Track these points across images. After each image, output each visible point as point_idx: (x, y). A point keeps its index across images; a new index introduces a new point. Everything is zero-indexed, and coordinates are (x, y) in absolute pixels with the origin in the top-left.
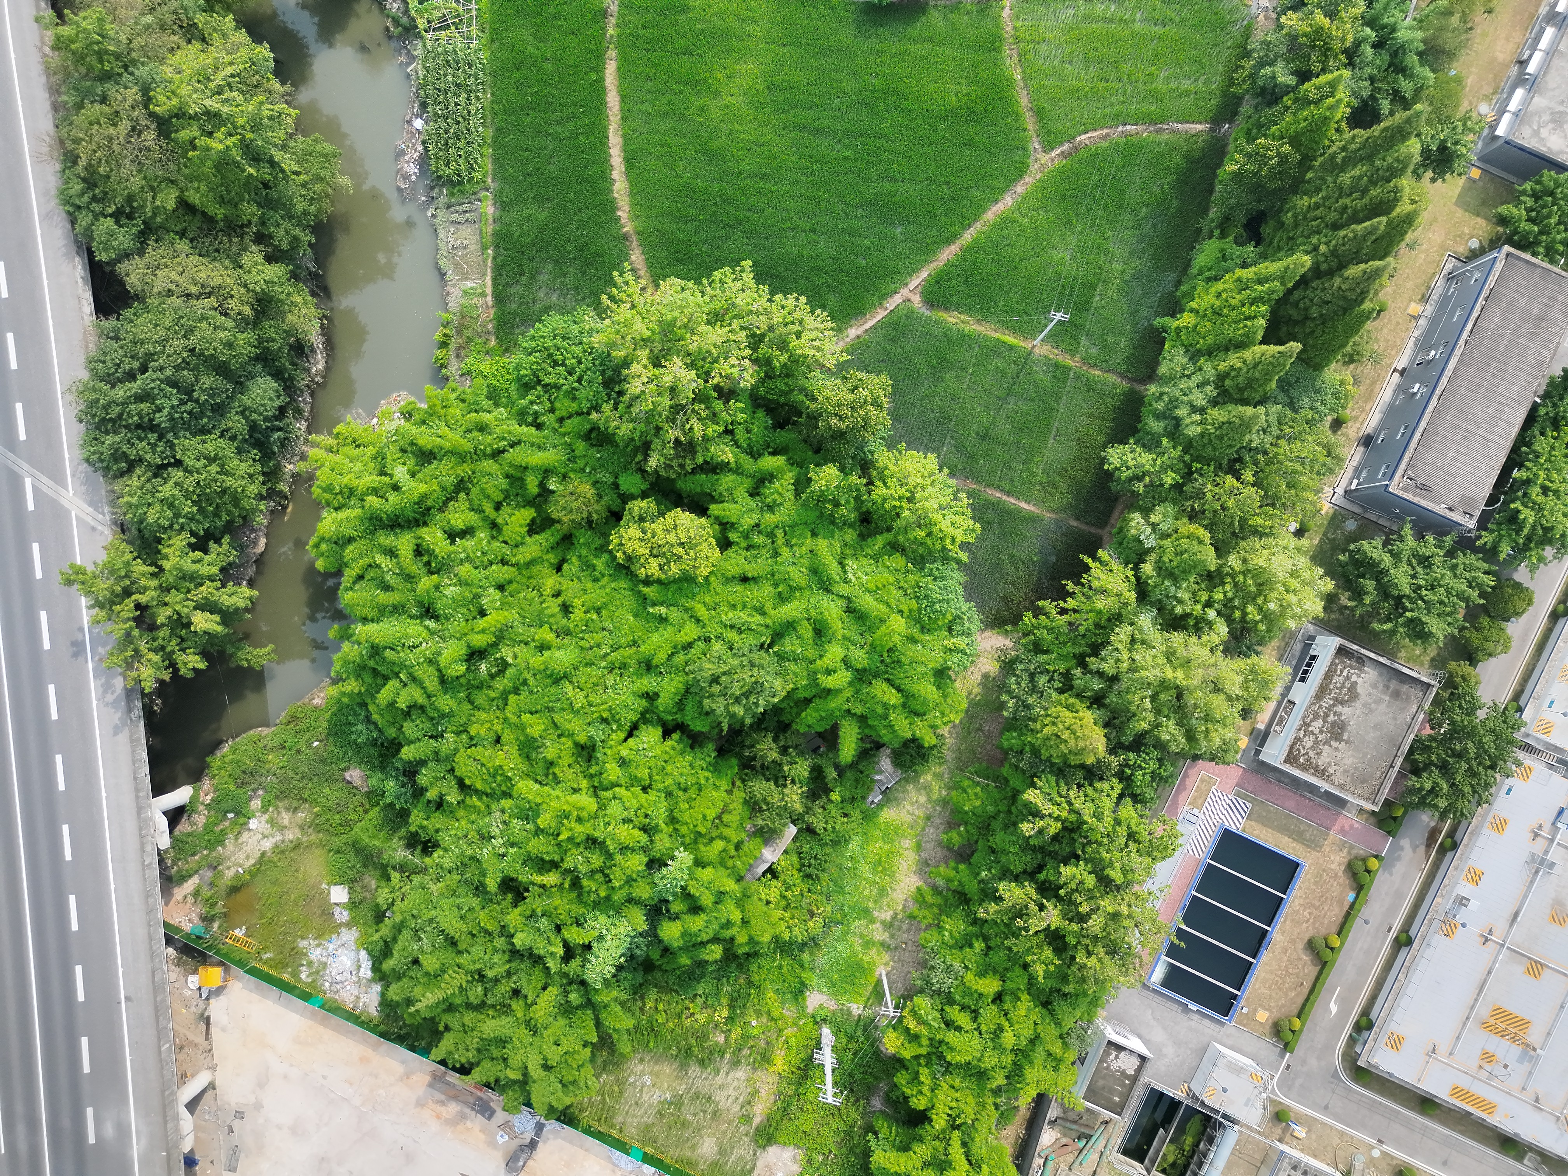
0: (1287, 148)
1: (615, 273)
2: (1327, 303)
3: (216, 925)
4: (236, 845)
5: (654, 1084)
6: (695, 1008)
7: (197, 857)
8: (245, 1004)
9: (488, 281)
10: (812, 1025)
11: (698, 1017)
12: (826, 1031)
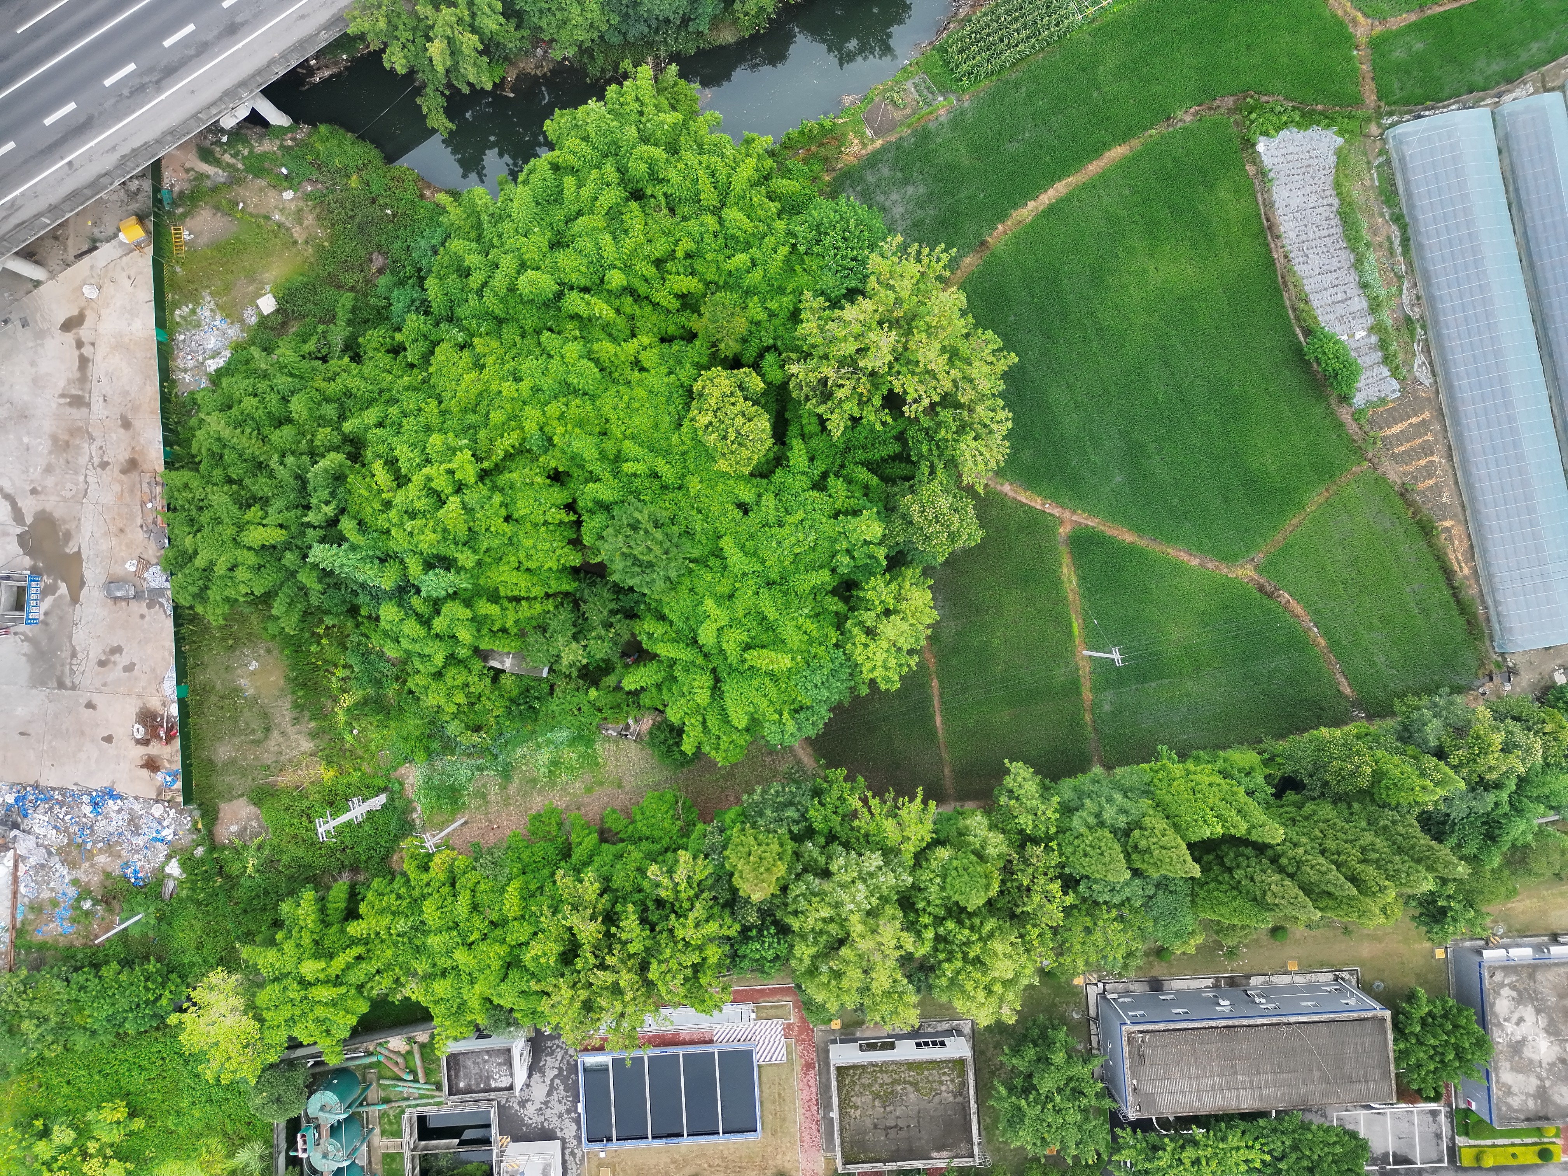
0: (1368, 771)
1: (943, 245)
3: (180, 210)
4: (261, 190)
5: (253, 673)
6: (340, 673)
7: (232, 161)
8: (125, 274)
9: (879, 143)
10: (381, 783)
11: (334, 679)
12: (383, 798)
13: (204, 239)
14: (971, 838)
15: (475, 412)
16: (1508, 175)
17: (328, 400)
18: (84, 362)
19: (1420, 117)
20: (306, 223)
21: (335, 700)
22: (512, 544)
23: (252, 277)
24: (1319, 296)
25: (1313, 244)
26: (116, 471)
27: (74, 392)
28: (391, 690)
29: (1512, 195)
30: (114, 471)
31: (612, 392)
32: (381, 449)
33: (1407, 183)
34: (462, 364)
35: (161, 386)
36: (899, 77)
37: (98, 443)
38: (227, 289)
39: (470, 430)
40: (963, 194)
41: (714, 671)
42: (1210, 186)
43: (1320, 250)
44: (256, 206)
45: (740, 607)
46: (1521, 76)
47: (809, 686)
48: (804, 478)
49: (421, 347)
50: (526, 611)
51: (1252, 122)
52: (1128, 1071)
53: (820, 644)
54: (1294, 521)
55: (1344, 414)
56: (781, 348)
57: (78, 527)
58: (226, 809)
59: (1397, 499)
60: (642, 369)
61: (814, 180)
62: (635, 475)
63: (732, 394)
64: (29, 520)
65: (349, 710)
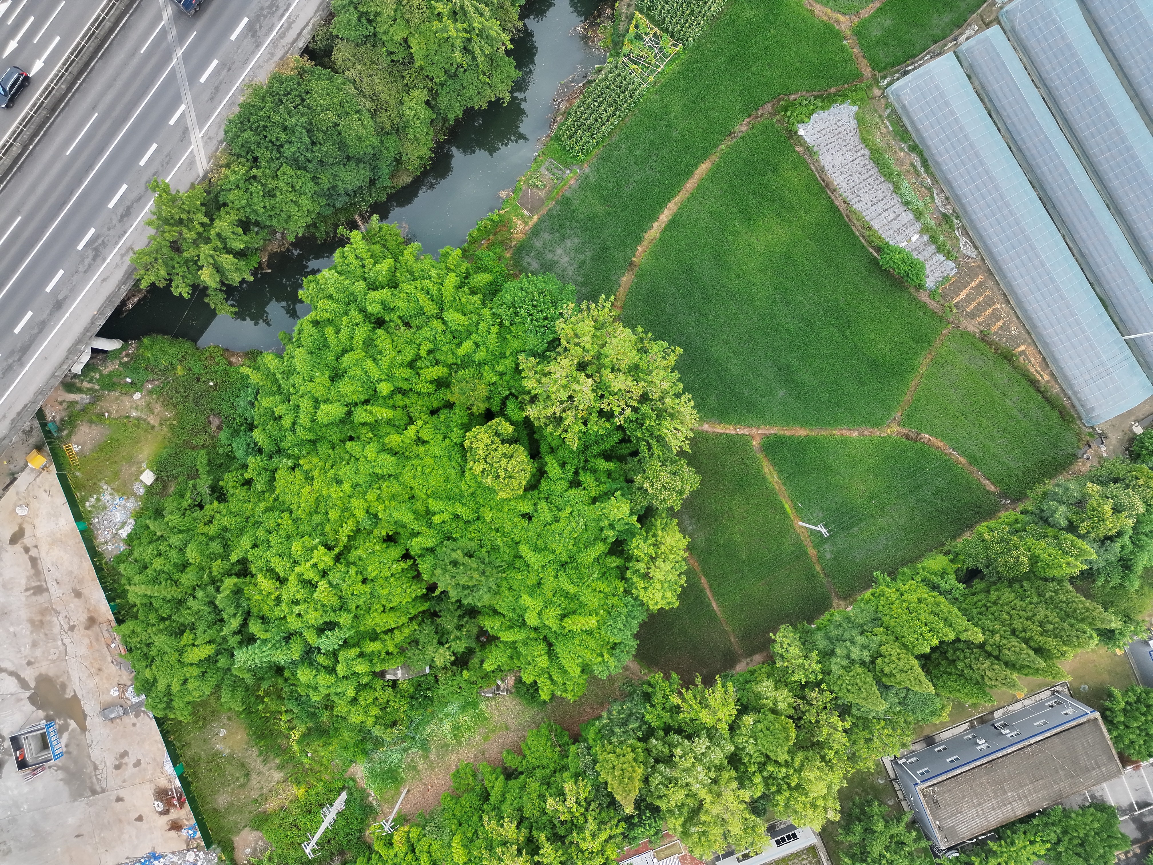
0: (1026, 560)
1: (603, 296)
2: (972, 669)
3: (65, 432)
4: (117, 399)
5: (224, 738)
6: (285, 717)
7: (89, 385)
8: (42, 490)
9: (536, 218)
10: (339, 784)
11: (282, 723)
12: (344, 796)
13: (89, 446)
14: (765, 701)
15: (316, 512)
16: (981, 91)
17: (212, 539)
18: (34, 561)
19: (906, 73)
20: (156, 411)
21: (288, 737)
22: (374, 596)
23: (130, 460)
24: (877, 221)
25: (861, 186)
26: (82, 628)
27: (34, 584)
28: (324, 717)
29: (988, 105)
30: (80, 630)
31: (409, 467)
32: (261, 564)
33: (912, 123)
34: (297, 482)
35: (93, 561)
36: (534, 167)
37: (63, 614)
38: (116, 475)
39: (317, 529)
40: (606, 233)
41: (545, 639)
42: (776, 171)
43: (867, 189)
44: (117, 411)
45: (548, 589)
46: (966, 21)
47: (615, 631)
48: (562, 481)
49: (265, 477)
50: (399, 637)
51: (789, 118)
52: (930, 817)
53: (614, 595)
54: (914, 383)
55: (923, 297)
56: (516, 393)
57: (69, 677)
58: (238, 840)
59: (980, 343)
60: (424, 442)
61: (500, 259)
62: (444, 522)
63: (492, 442)
64: (32, 685)
65: (299, 742)
